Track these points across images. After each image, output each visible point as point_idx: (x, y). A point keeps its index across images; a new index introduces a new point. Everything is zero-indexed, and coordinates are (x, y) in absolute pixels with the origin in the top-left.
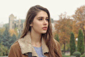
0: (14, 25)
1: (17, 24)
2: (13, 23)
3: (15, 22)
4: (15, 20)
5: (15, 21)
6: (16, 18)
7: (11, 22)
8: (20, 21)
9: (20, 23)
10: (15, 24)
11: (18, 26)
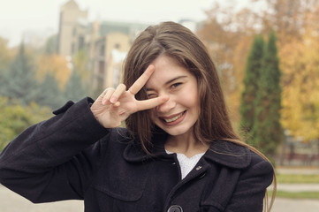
0: (76, 40)
1: (88, 39)
2: (74, 32)
3: (80, 31)
4: (83, 21)
5: (83, 27)
6: (85, 13)
7: (67, 31)
8: (96, 28)
9: (97, 36)
10: (82, 39)
11: (89, 45)
